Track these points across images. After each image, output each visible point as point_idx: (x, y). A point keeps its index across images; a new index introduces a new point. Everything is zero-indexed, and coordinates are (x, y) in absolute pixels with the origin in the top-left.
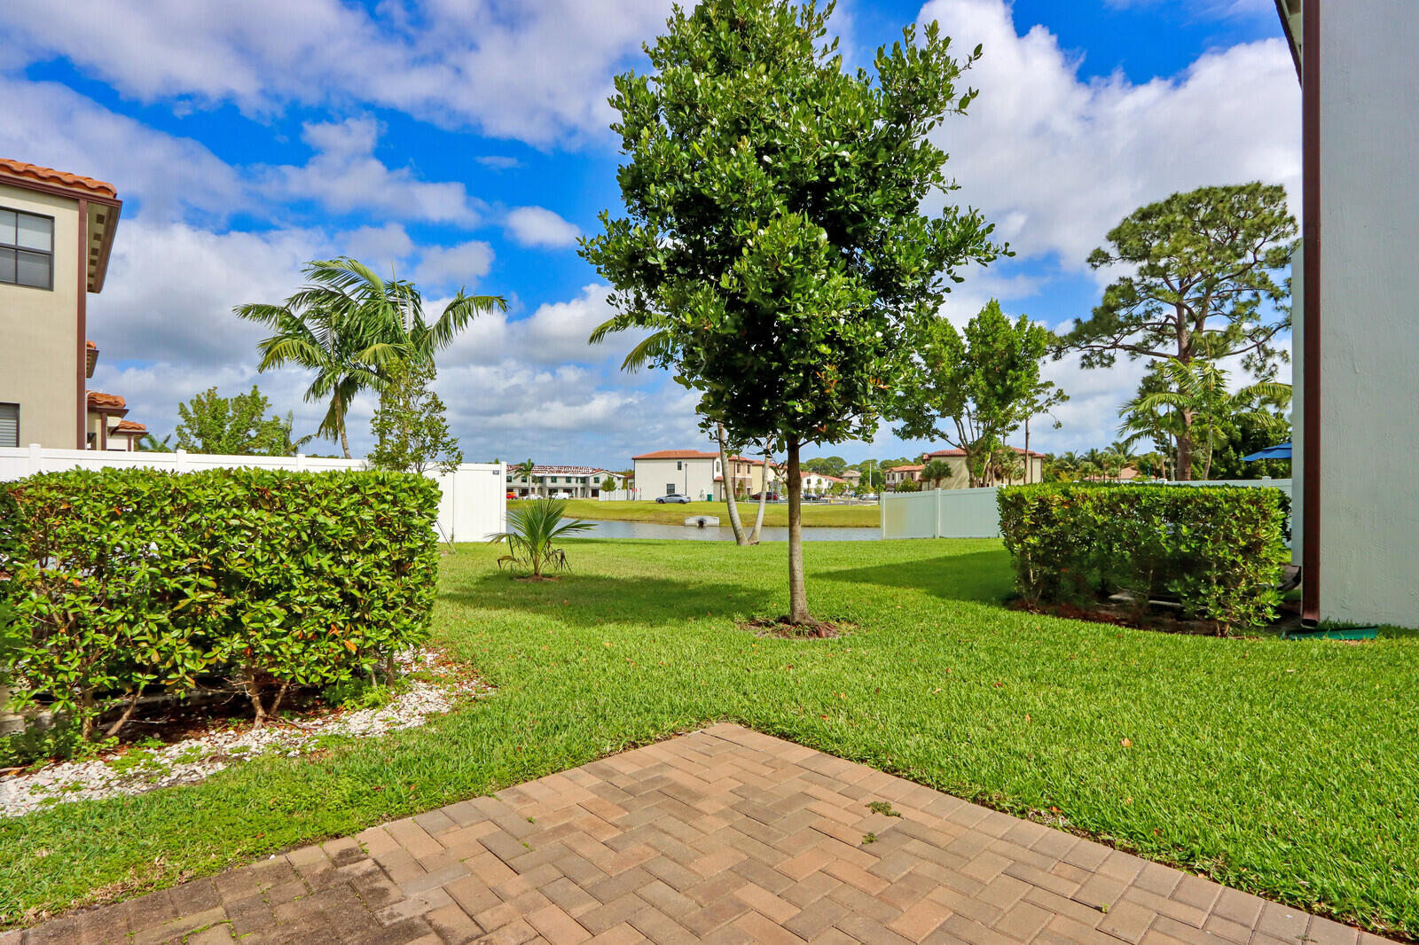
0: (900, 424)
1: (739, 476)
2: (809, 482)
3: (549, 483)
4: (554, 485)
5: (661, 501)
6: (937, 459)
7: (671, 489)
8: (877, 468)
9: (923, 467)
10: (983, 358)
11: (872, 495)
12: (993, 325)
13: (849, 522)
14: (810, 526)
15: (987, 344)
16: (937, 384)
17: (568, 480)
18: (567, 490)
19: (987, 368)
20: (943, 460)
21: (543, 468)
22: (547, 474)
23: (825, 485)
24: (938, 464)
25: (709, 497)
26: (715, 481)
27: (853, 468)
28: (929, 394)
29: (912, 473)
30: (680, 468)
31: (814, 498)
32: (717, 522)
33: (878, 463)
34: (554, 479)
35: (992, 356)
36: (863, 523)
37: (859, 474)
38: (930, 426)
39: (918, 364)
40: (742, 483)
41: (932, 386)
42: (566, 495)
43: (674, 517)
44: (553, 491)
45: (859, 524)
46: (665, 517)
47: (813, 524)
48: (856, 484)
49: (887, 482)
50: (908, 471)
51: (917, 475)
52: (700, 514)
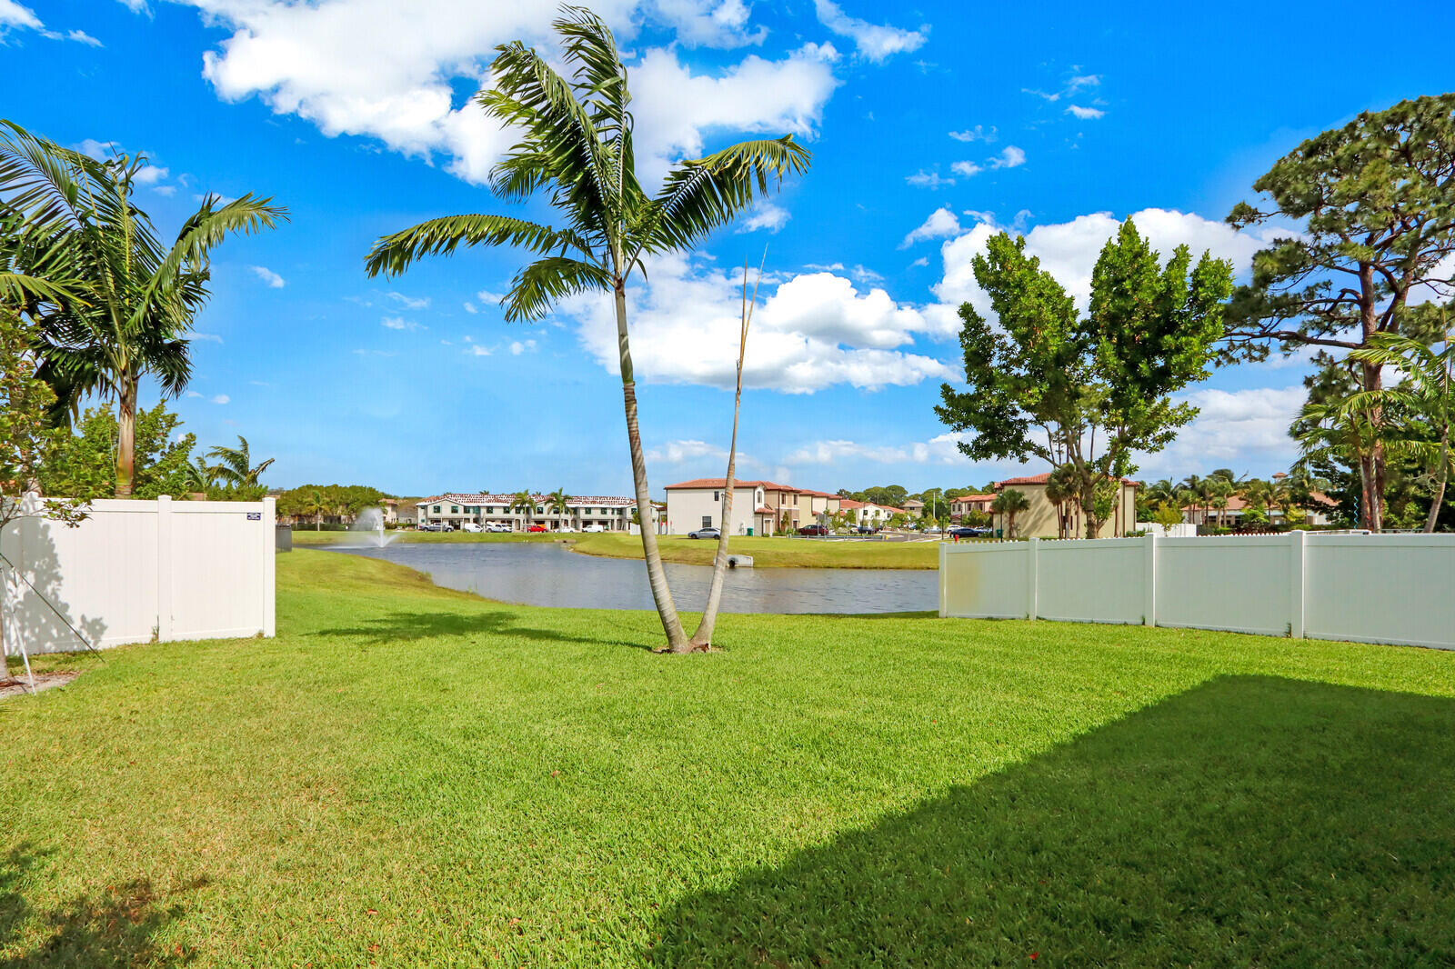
0: (971, 435)
1: (784, 507)
2: (865, 513)
3: (583, 515)
4: (588, 517)
5: (693, 536)
6: (1011, 488)
7: (707, 522)
8: (942, 497)
9: (994, 496)
10: (1114, 320)
11: (935, 528)
12: (1132, 262)
13: (907, 563)
14: (860, 568)
15: (1122, 294)
16: (1030, 367)
17: (604, 511)
18: (603, 523)
19: (1120, 337)
20: (1018, 489)
21: (579, 499)
22: (581, 505)
23: (883, 516)
24: (1012, 494)
25: (750, 531)
26: (756, 513)
27: (915, 497)
28: (1018, 386)
29: (980, 504)
30: (717, 498)
31: (870, 532)
32: (750, 562)
33: (943, 492)
34: (588, 511)
35: (1130, 314)
36: (924, 564)
37: (922, 504)
38: (1019, 438)
39: (999, 337)
40: (786, 516)
41: (1023, 372)
42: (601, 528)
43: (703, 556)
44: (587, 523)
45: (918, 565)
46: (693, 555)
47: (863, 565)
48: (918, 515)
49: (953, 513)
50: (977, 501)
51: (987, 506)
52: (733, 552)
